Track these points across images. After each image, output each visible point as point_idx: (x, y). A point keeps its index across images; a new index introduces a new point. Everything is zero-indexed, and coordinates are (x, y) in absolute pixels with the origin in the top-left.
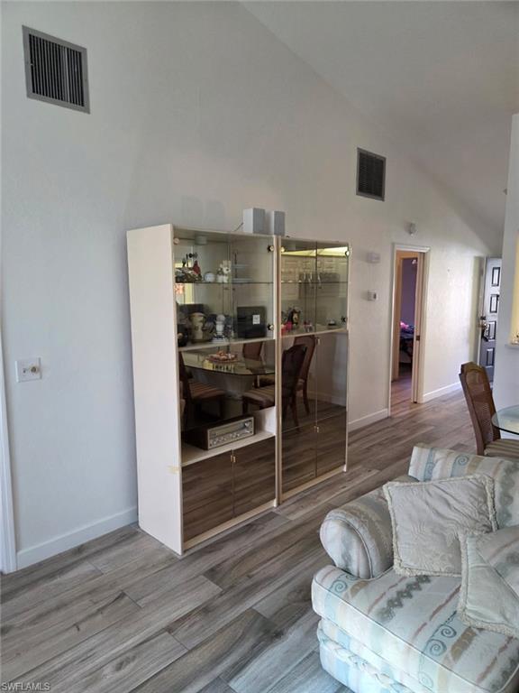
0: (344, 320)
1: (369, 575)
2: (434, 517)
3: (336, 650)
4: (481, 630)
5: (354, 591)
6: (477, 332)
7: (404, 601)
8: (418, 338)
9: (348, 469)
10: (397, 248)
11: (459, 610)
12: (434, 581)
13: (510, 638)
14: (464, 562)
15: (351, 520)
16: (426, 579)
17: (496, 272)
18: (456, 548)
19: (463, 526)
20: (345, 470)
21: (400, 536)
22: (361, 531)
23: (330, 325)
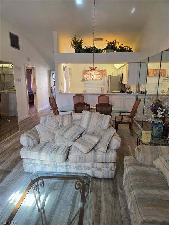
0: (14, 86)
1: (35, 146)
2: (48, 129)
3: (28, 165)
4: (60, 146)
5: (32, 149)
6: (50, 91)
7: (44, 147)
8: (35, 93)
9: (20, 131)
10: (26, 65)
11: (56, 145)
12: (50, 142)
13: (66, 146)
14: (56, 136)
15: (28, 135)
16: (48, 142)
17: (53, 74)
18: (54, 134)
19: (54, 130)
20: (19, 132)
21: (41, 135)
22: (32, 136)
23: (9, 88)
